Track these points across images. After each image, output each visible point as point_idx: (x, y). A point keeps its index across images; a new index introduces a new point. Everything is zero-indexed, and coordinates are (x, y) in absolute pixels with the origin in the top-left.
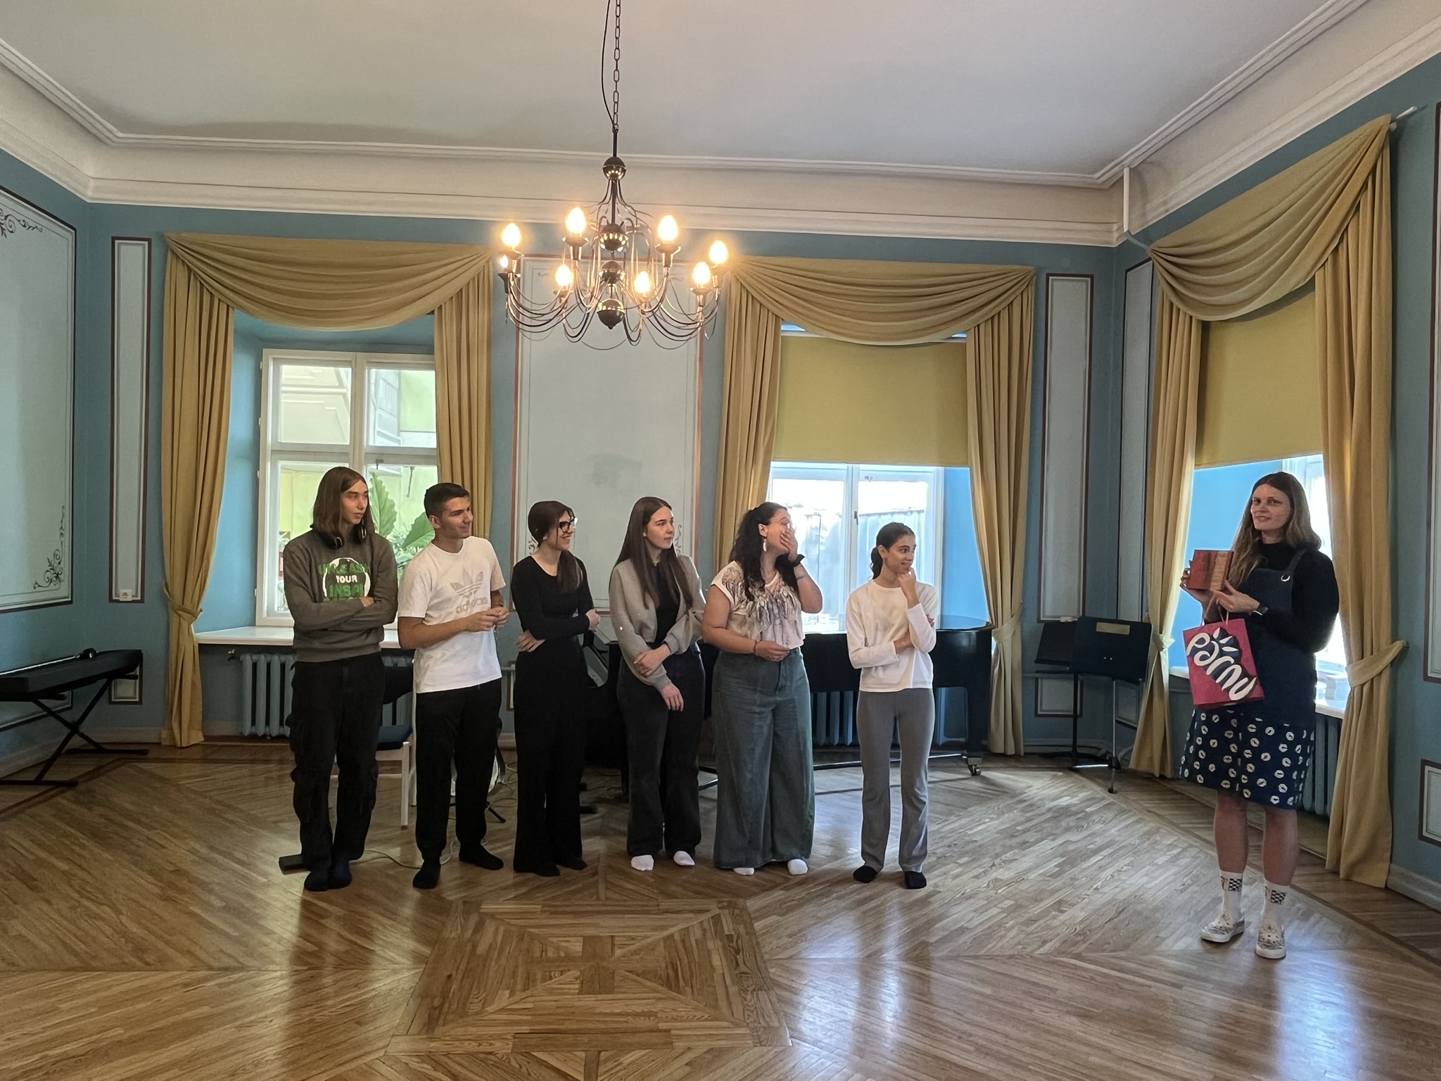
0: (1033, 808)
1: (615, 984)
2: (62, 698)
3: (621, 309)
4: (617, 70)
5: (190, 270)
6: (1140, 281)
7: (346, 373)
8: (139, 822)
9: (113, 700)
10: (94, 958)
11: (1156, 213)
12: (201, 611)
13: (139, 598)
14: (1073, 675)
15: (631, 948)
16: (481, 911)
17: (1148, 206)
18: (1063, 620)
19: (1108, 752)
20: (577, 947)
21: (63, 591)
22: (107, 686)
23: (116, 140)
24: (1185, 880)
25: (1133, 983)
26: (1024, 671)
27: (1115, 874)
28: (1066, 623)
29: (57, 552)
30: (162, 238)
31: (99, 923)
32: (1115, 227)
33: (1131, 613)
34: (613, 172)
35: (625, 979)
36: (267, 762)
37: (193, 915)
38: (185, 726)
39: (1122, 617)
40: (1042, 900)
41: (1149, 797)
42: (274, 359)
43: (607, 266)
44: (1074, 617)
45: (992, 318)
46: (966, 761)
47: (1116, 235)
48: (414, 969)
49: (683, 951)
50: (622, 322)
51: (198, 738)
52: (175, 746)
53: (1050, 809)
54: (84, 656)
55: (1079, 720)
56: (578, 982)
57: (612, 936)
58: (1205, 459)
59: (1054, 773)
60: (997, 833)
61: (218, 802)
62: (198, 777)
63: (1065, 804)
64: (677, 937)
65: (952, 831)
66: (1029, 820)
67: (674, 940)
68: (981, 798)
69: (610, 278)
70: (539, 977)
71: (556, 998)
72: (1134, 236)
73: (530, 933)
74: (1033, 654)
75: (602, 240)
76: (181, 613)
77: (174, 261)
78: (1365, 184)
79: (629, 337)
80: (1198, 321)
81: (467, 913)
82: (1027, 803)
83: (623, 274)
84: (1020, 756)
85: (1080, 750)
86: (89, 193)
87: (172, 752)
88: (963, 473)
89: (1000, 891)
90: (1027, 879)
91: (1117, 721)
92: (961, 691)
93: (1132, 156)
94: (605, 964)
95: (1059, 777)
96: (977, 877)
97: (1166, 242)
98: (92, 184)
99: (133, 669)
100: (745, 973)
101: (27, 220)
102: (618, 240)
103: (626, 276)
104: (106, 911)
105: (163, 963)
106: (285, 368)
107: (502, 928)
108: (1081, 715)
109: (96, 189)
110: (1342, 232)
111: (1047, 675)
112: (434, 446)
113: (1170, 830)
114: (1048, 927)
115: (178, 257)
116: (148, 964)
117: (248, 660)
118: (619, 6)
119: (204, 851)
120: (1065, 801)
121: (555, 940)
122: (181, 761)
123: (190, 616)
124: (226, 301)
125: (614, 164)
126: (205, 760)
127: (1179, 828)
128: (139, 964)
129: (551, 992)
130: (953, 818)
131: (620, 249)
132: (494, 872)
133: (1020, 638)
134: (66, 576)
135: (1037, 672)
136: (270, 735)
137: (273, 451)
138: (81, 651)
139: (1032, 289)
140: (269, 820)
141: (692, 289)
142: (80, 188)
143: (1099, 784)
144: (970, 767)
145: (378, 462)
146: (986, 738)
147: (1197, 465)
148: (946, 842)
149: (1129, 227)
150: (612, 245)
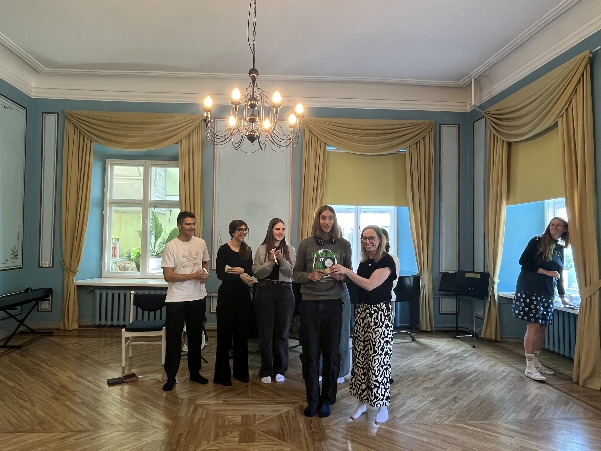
0: (441, 355)
1: (256, 437)
2: (16, 309)
3: (257, 134)
4: (254, 31)
5: (75, 126)
6: (480, 126)
7: (142, 169)
8: (47, 364)
9: (40, 310)
10: (20, 427)
11: (486, 97)
12: (78, 271)
13: (51, 266)
14: (455, 296)
15: (263, 420)
16: (196, 403)
17: (483, 94)
18: (450, 272)
19: (471, 330)
20: (238, 420)
21: (18, 263)
22: (37, 303)
23: (44, 71)
24: (510, 387)
25: (491, 435)
26: (434, 294)
27: (479, 385)
28: (452, 273)
29: (16, 246)
30: (63, 112)
31: (25, 410)
32: (468, 104)
33: (480, 268)
34: (253, 74)
35: (260, 435)
36: (106, 336)
37: (67, 406)
38: (70, 321)
39: (476, 271)
40: (447, 397)
41: (491, 350)
42: (111, 163)
43: (251, 115)
44: (455, 271)
45: (417, 143)
46: (410, 334)
47: (469, 107)
48: (165, 431)
49: (286, 421)
50: (257, 140)
51: (76, 326)
52: (65, 330)
53: (448, 355)
54: (27, 291)
55: (458, 316)
56: (239, 436)
57: (255, 415)
58: (511, 202)
59: (448, 339)
60: (425, 366)
61: (82, 355)
62: (74, 343)
63: (454, 353)
64: (283, 415)
65: (405, 365)
66: (438, 360)
67: (282, 416)
68: (417, 351)
69: (252, 121)
70: (221, 434)
71: (229, 444)
72: (477, 107)
73: (218, 414)
74: (438, 287)
75: (248, 104)
76: (69, 272)
77: (68, 122)
78: (579, 80)
79: (261, 148)
80: (506, 142)
81: (189, 405)
82: (437, 353)
83: (258, 119)
84: (433, 332)
85: (459, 329)
86: (33, 94)
87: (65, 333)
88: (406, 209)
89: (428, 393)
90: (440, 387)
91: (475, 316)
92: (407, 303)
93: (475, 73)
94: (250, 428)
95: (451, 341)
96: (417, 386)
97: (490, 109)
98: (34, 90)
99: (48, 296)
100: (315, 432)
101: (5, 105)
102: (255, 104)
103: (259, 120)
104: (28, 405)
105: (51, 429)
106: (116, 168)
107: (205, 411)
108: (459, 314)
109: (36, 92)
110: (570, 101)
111: (445, 296)
112: (179, 200)
113: (502, 364)
114: (451, 409)
115: (70, 120)
116: (44, 429)
117: (98, 292)
118: (255, 3)
119: (74, 377)
120: (454, 352)
121: (229, 417)
122: (68, 336)
123: (73, 273)
124: (90, 138)
125: (253, 71)
126: (79, 336)
127: (505, 363)
128: (41, 429)
129: (226, 442)
130: (405, 360)
131: (256, 108)
132: (203, 385)
133: (432, 280)
134: (20, 256)
135: (440, 295)
136: (107, 325)
137: (110, 203)
138: (25, 289)
139: (433, 131)
140: (104, 362)
141: (288, 126)
142: (28, 92)
143: (468, 344)
144: (411, 337)
145: (155, 207)
146: (418, 324)
147: (507, 204)
148: (403, 370)
149: (475, 103)
150: (253, 106)
